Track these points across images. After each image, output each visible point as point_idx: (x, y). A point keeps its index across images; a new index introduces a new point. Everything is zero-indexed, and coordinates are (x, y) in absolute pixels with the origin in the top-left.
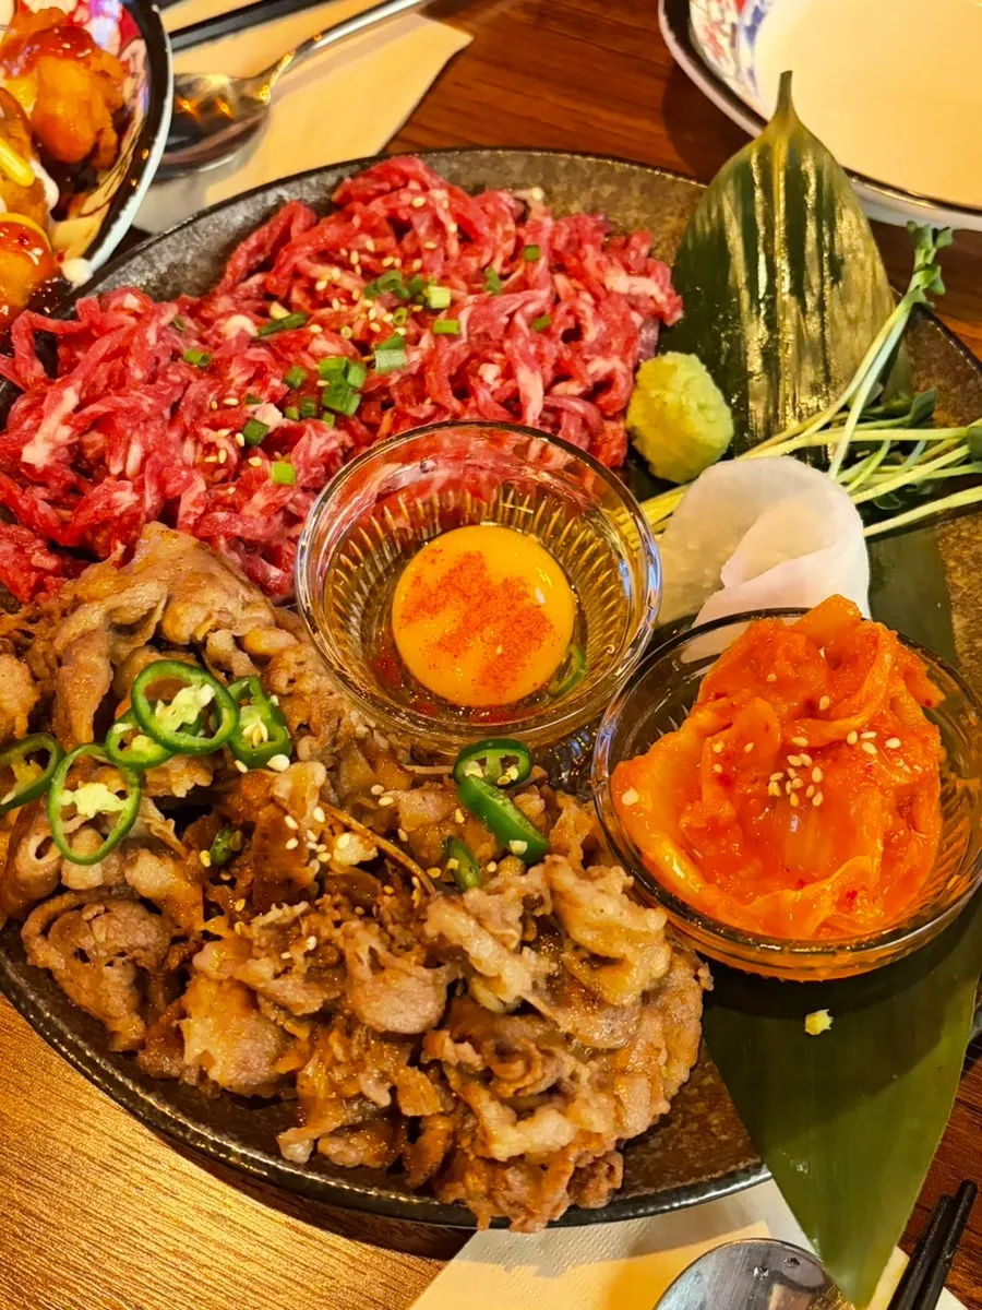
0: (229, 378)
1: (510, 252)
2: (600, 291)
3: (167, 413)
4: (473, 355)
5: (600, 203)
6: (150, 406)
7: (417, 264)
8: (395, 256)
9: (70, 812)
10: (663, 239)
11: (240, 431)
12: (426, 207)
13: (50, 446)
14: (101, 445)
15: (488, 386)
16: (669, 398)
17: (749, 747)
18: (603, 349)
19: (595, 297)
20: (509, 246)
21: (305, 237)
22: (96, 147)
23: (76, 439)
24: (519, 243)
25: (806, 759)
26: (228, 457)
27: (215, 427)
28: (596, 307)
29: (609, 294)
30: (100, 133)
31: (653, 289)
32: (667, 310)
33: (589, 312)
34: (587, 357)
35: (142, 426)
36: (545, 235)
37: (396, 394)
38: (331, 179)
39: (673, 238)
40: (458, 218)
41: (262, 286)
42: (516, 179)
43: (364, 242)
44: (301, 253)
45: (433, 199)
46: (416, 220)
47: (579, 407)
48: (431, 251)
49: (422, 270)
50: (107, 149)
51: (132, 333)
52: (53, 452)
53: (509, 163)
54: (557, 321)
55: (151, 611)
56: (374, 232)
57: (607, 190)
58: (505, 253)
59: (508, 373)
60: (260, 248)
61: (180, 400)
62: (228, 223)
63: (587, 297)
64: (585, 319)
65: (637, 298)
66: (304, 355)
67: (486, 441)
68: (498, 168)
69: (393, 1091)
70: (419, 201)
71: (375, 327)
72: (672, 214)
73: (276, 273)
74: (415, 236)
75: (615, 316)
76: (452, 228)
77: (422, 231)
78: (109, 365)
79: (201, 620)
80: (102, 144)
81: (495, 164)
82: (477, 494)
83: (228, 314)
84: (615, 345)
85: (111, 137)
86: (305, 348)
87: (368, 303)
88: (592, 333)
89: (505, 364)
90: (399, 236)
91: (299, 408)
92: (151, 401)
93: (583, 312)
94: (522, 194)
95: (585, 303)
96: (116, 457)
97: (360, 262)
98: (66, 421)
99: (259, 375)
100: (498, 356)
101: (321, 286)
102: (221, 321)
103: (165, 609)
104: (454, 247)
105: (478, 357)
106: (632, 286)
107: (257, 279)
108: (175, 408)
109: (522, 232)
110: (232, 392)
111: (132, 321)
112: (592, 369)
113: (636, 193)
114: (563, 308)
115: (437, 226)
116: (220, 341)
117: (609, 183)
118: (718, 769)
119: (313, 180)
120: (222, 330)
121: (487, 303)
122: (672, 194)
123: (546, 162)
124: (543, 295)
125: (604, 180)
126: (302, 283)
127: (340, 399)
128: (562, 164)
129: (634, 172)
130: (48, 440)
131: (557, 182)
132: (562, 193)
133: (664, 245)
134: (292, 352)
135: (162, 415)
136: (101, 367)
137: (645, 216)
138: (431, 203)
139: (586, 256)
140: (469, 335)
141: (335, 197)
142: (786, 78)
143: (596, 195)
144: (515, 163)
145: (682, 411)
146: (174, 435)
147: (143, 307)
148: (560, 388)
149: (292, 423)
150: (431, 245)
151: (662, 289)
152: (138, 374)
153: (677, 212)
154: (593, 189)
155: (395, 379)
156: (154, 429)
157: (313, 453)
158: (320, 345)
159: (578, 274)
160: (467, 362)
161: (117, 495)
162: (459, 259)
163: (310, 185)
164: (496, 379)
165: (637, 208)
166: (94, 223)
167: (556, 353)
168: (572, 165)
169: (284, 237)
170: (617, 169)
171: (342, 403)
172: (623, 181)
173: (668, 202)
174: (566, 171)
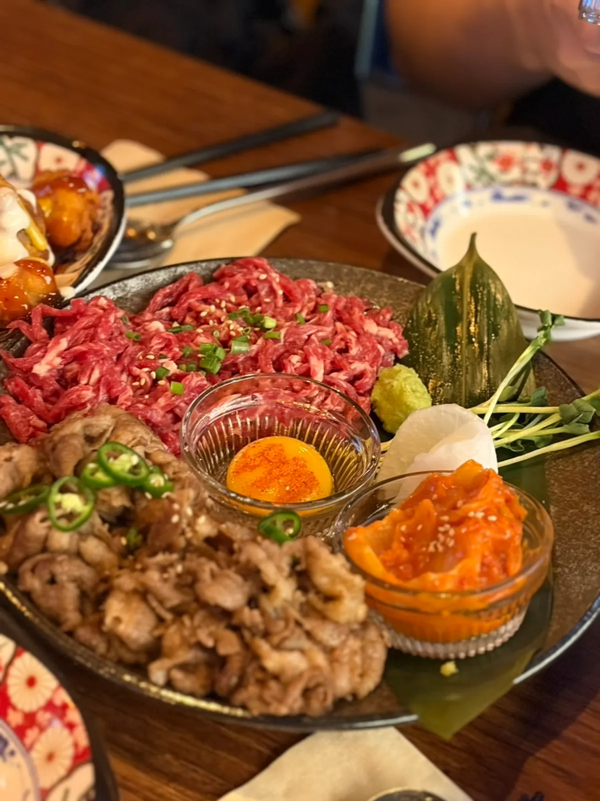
0: (150, 345)
1: (312, 309)
2: (361, 331)
3: (115, 358)
4: (287, 351)
5: (365, 292)
6: (108, 351)
7: (259, 309)
8: (246, 305)
9: (59, 505)
10: (400, 314)
11: (154, 371)
12: (266, 280)
13: (49, 367)
14: (76, 370)
15: (294, 365)
16: (395, 383)
17: (420, 527)
18: (361, 359)
19: (358, 333)
20: (312, 304)
21: (197, 290)
22: (79, 240)
23: (63, 366)
24: (317, 304)
25: (447, 526)
26: (146, 383)
27: (141, 367)
28: (358, 338)
29: (365, 333)
30: (84, 231)
31: (391, 335)
32: (399, 347)
33: (354, 340)
34: (351, 361)
35: (101, 362)
36: (332, 301)
37: (241, 366)
38: (213, 265)
39: (406, 314)
40: (284, 287)
41: (170, 314)
42: (319, 277)
43: (229, 297)
44: (194, 298)
45: (270, 276)
46: (260, 287)
47: (345, 385)
48: (267, 303)
49: (261, 312)
50: (86, 240)
51: (100, 318)
52: (50, 371)
53: (315, 267)
54: (335, 342)
55: (105, 431)
56: (235, 292)
57: (370, 287)
58: (308, 308)
59: (305, 360)
60: (170, 295)
61: (122, 353)
62: (154, 280)
63: (353, 333)
64: (351, 343)
65: (382, 338)
66: (192, 344)
67: (290, 392)
68: (308, 270)
69: (216, 641)
70: (263, 277)
71: (233, 333)
72: (406, 301)
73: (178, 307)
74: (259, 296)
75: (368, 344)
76: (280, 292)
77: (263, 293)
78: (86, 331)
79: (130, 439)
80: (84, 238)
81: (307, 267)
82: (282, 420)
83: (151, 321)
84: (367, 358)
85: (89, 234)
86: (192, 341)
87: (230, 322)
88: (354, 351)
89: (304, 356)
90: (250, 295)
91: (187, 366)
92: (108, 349)
93: (350, 340)
94: (321, 284)
95: (352, 335)
96: (85, 376)
97: (226, 307)
98: (60, 355)
99: (168, 346)
100: (300, 351)
101: (203, 314)
102: (147, 323)
103: (113, 431)
104: (280, 302)
105: (289, 352)
106: (379, 331)
107: (167, 310)
108: (119, 357)
109: (319, 299)
110: (151, 352)
111: (101, 311)
112: (353, 367)
113: (387, 289)
114: (339, 337)
115: (272, 292)
116: (145, 332)
117: (371, 282)
118: (403, 539)
119: (204, 265)
120: (146, 328)
121: (297, 327)
122: (406, 290)
123: (336, 269)
124: (329, 329)
125: (368, 281)
126: (192, 313)
127: (210, 362)
128: (345, 270)
129: (386, 278)
130: (49, 364)
131: (342, 280)
132: (344, 286)
133: (401, 317)
134: (185, 342)
135: (112, 360)
136: (81, 332)
137: (390, 302)
138: (269, 278)
139: (354, 314)
140: (285, 341)
141: (215, 275)
142: (473, 236)
143: (363, 289)
144: (319, 269)
145: (402, 391)
146: (118, 369)
147: (108, 305)
148: (334, 375)
149: (182, 372)
150: (267, 300)
151: (397, 336)
152: (103, 336)
153: (409, 300)
154: (361, 286)
155: (241, 358)
156: (107, 365)
157: (193, 384)
158: (202, 339)
159: (349, 323)
160: (282, 354)
161: (84, 392)
162: (282, 308)
163: (201, 267)
164: (298, 362)
165: (386, 297)
166: (75, 276)
167: (333, 356)
168: (351, 273)
169: (186, 289)
170: (376, 275)
171: (211, 365)
172: (379, 282)
173: (404, 294)
174: (347, 275)
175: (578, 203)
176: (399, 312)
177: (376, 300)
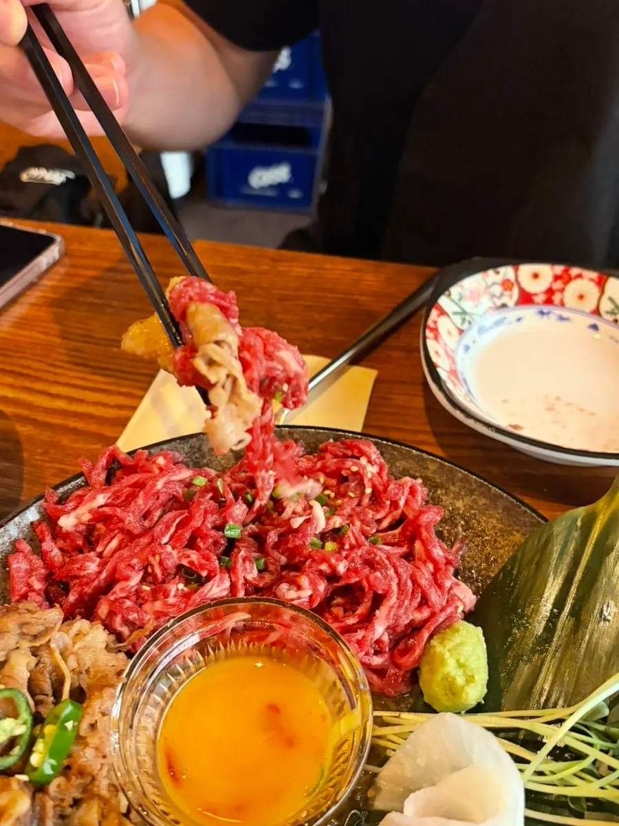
7: (340, 501)
10: (507, 545)
12: (359, 473)
13: (76, 521)
14: (102, 532)
23: (93, 523)
39: (513, 547)
40: (374, 487)
46: (351, 478)
48: (351, 498)
51: (153, 477)
52: (76, 526)
53: (428, 462)
57: (482, 501)
68: (420, 463)
72: (518, 531)
76: (368, 491)
78: (131, 490)
81: (419, 461)
96: (104, 542)
98: (90, 512)
104: (366, 501)
111: (157, 471)
113: (500, 510)
117: (484, 497)
122: (522, 518)
123: (451, 470)
125: (482, 494)
129: (502, 497)
130: (77, 518)
131: (454, 485)
133: (506, 548)
136: (128, 489)
143: (475, 501)
150: (352, 495)
153: (522, 531)
154: (474, 497)
161: (89, 564)
162: (366, 508)
165: (498, 520)
168: (465, 480)
170: (493, 491)
172: (494, 500)
173: (518, 523)
174: (461, 480)
175: (546, 309)
176: (506, 542)
177: (485, 518)
